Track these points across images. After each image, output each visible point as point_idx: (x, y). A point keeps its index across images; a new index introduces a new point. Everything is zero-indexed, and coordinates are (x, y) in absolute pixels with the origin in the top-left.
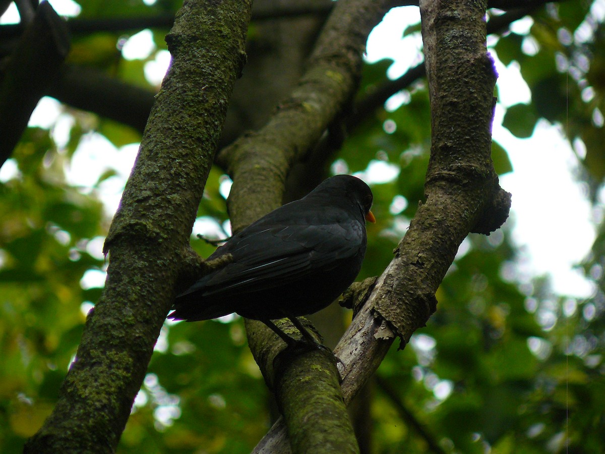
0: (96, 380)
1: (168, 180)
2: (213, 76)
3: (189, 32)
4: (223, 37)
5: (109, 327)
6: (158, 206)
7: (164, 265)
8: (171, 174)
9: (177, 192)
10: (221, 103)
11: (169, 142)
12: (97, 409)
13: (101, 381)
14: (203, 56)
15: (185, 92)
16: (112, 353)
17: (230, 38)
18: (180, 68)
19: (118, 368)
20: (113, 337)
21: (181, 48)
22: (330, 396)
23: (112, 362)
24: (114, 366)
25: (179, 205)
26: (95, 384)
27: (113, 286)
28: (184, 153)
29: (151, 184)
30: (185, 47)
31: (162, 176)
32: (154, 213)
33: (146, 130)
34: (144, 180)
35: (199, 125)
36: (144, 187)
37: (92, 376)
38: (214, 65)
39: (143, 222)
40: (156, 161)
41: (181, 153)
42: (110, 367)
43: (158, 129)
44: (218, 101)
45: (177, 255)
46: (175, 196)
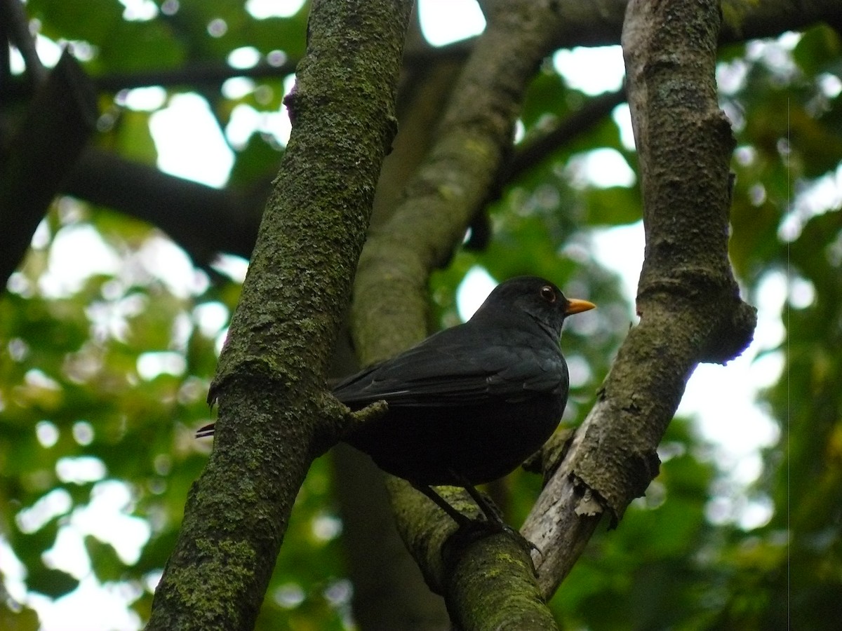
0: (205, 582)
1: (296, 299)
2: (353, 152)
3: (317, 91)
4: (365, 97)
5: (221, 506)
6: (283, 336)
7: (294, 418)
8: (299, 291)
9: (309, 315)
10: (365, 190)
11: (294, 245)
12: (208, 622)
13: (213, 582)
14: (338, 124)
15: (314, 175)
16: (226, 544)
17: (374, 98)
18: (306, 141)
19: (236, 564)
20: (226, 520)
21: (307, 114)
22: (529, 597)
23: (227, 555)
24: (230, 561)
25: (313, 334)
26: (204, 587)
27: (224, 449)
28: (316, 261)
29: (272, 305)
30: (312, 113)
31: (288, 294)
32: (277, 346)
33: (261, 229)
34: (263, 300)
35: (336, 222)
36: (262, 309)
37: (200, 575)
38: (354, 137)
39: (264, 358)
40: (278, 273)
41: (313, 261)
42: (224, 563)
43: (279, 228)
44: (362, 187)
45: (312, 404)
46: (307, 321)
